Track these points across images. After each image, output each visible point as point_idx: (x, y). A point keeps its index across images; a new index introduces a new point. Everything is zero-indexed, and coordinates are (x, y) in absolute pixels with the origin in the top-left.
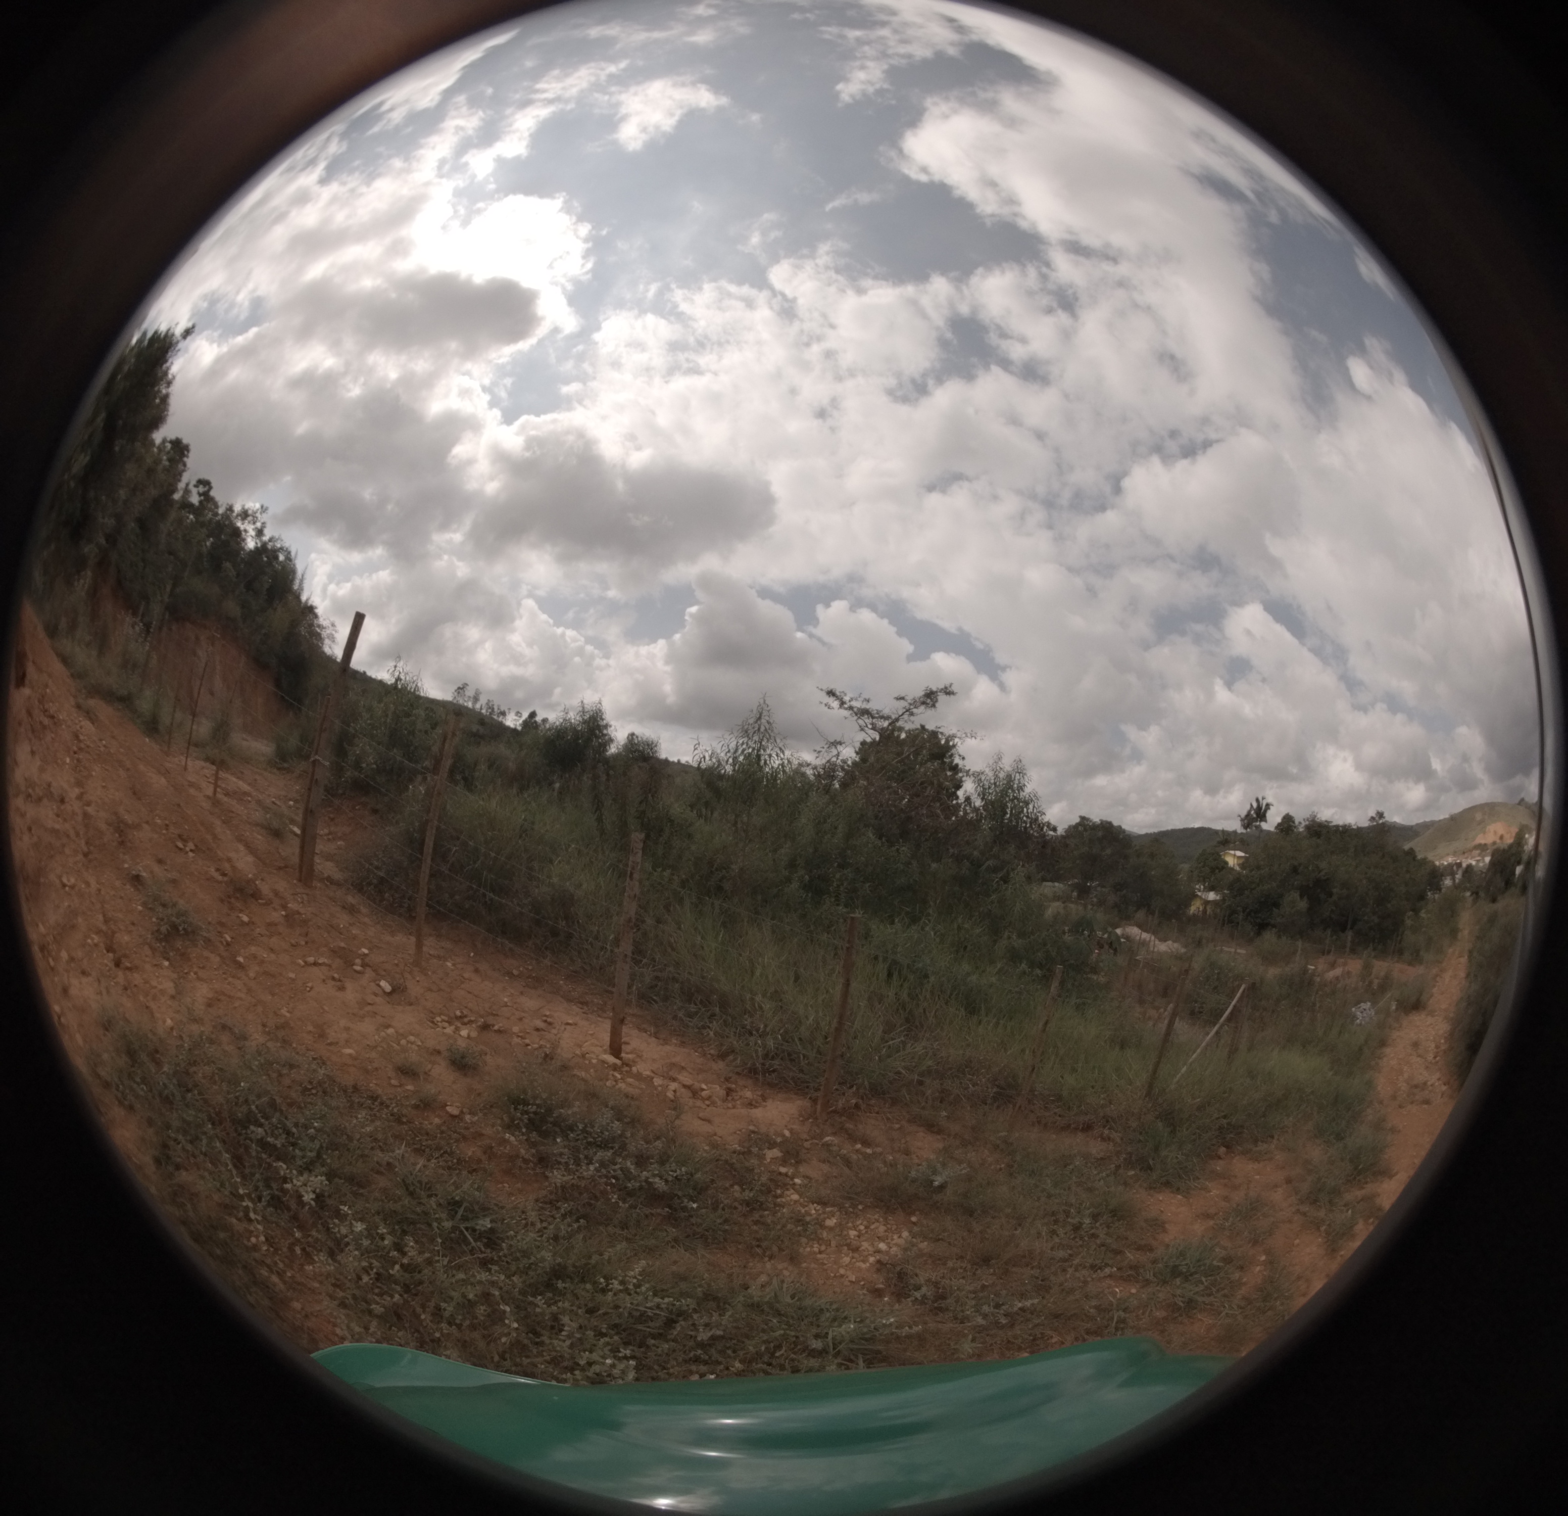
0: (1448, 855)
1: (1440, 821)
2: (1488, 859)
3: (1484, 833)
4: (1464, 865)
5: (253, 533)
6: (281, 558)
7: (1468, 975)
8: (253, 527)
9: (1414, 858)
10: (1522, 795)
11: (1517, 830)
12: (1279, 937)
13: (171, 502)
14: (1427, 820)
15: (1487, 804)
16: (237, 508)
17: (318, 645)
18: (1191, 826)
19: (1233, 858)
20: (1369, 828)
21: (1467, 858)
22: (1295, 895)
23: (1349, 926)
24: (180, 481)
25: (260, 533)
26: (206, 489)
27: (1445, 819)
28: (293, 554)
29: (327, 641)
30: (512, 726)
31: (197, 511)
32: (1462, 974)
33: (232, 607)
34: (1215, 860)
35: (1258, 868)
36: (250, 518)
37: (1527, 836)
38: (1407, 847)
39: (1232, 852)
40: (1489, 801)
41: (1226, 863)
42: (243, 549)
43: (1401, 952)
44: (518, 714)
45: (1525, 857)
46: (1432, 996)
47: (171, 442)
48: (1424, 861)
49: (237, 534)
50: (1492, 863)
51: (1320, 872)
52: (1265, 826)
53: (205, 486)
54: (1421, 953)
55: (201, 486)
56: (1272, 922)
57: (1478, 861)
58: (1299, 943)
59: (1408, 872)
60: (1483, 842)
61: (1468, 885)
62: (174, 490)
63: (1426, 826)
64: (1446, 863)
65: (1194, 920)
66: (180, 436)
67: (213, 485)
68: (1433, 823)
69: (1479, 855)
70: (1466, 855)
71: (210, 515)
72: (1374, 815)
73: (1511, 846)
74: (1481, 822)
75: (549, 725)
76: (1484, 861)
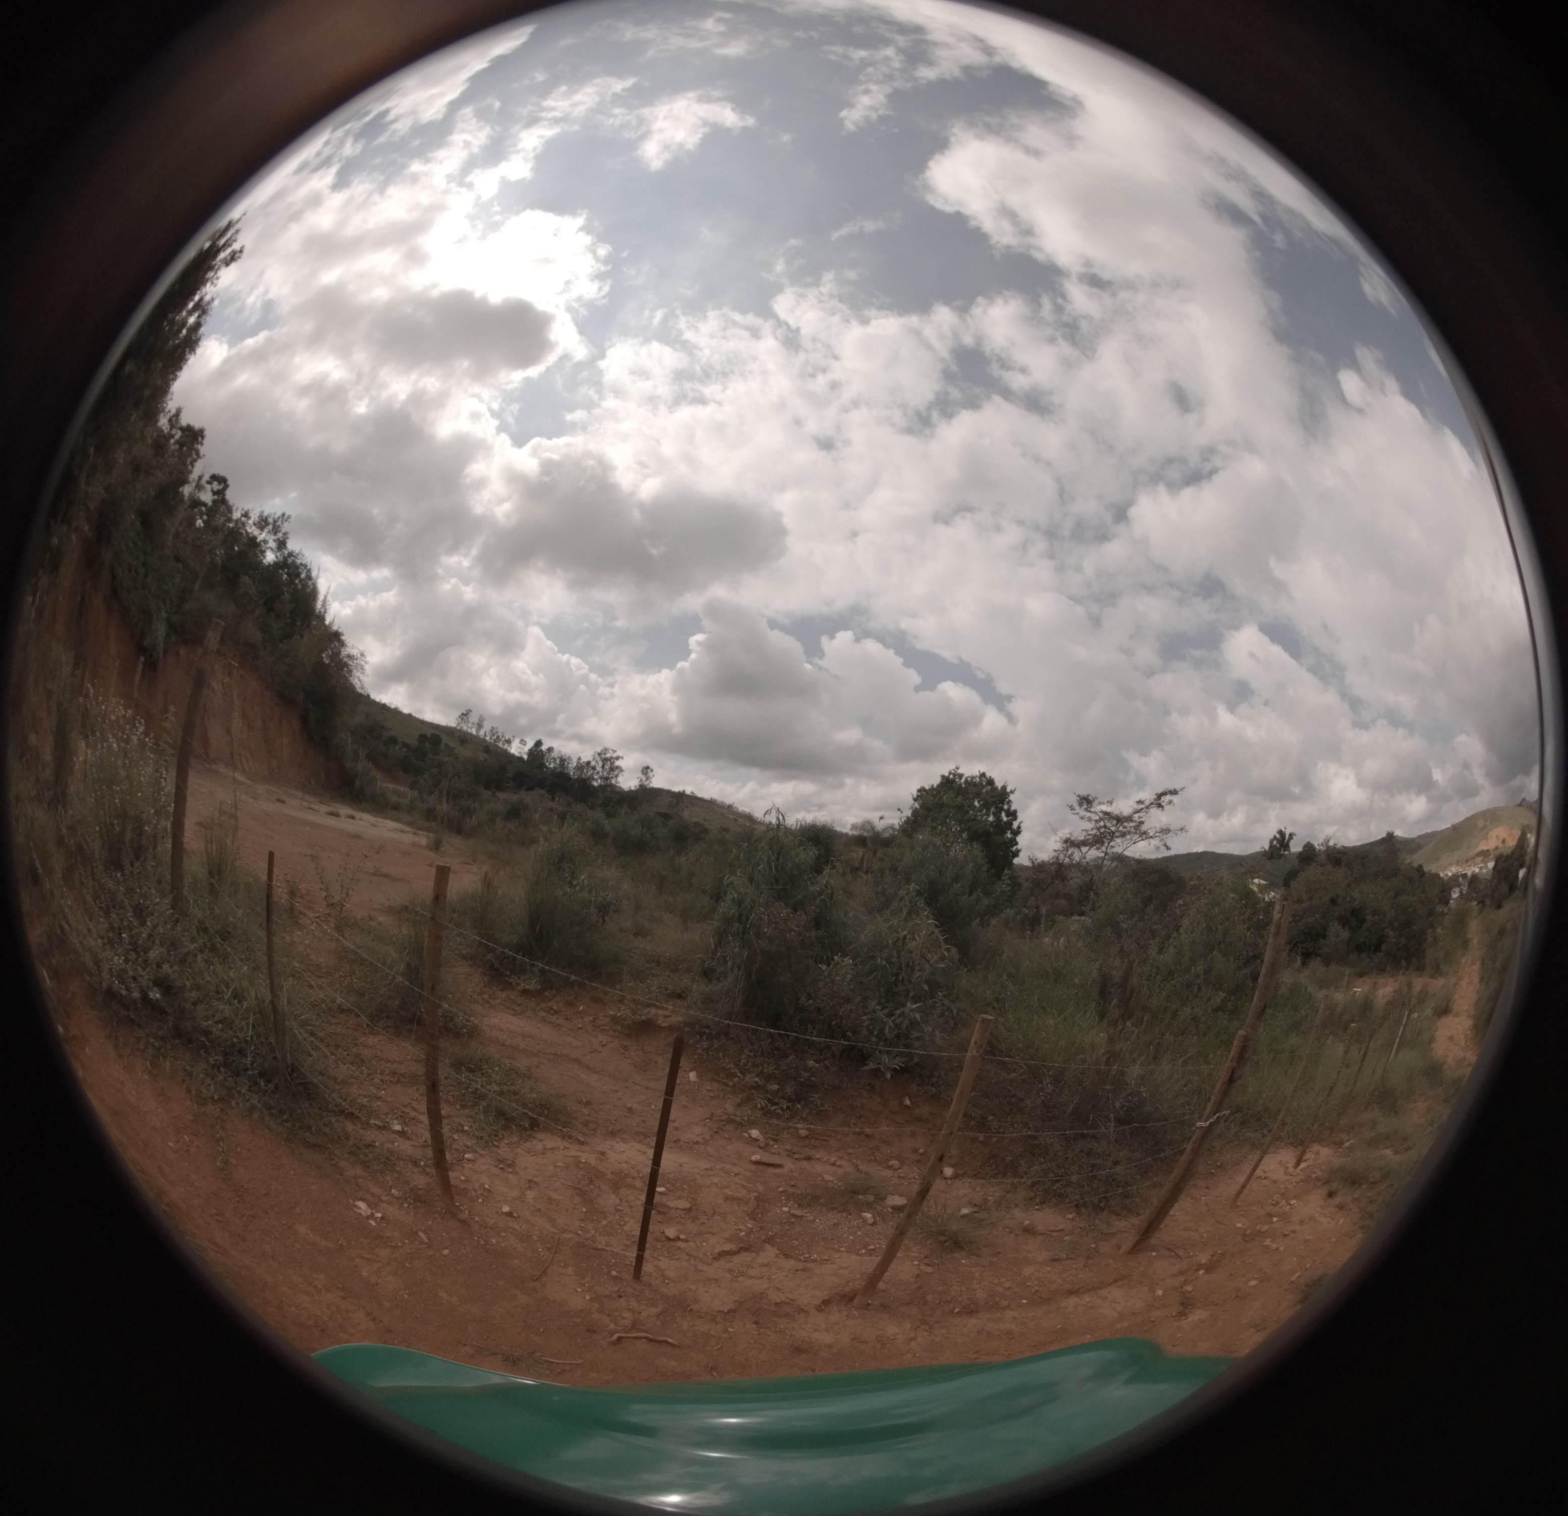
0: (1451, 864)
1: (1442, 831)
2: (1491, 865)
3: (1487, 839)
4: (1469, 874)
5: (271, 544)
8: (273, 538)
9: (1421, 872)
10: (1523, 795)
11: (1519, 834)
14: (1429, 831)
15: (1488, 810)
17: (347, 678)
18: (1195, 850)
21: (1470, 866)
25: (280, 545)
26: (221, 487)
27: (1447, 829)
29: (356, 673)
30: (517, 754)
36: (268, 528)
37: (1528, 837)
40: (1491, 807)
42: (262, 562)
44: (523, 742)
45: (1527, 860)
49: (255, 545)
50: (1494, 868)
53: (219, 482)
57: (1481, 868)
60: (1485, 848)
61: (1475, 894)
63: (1428, 837)
64: (1450, 874)
68: (1434, 834)
69: (1482, 861)
70: (1469, 863)
73: (1514, 850)
74: (1485, 827)
75: (555, 754)
76: (1487, 867)
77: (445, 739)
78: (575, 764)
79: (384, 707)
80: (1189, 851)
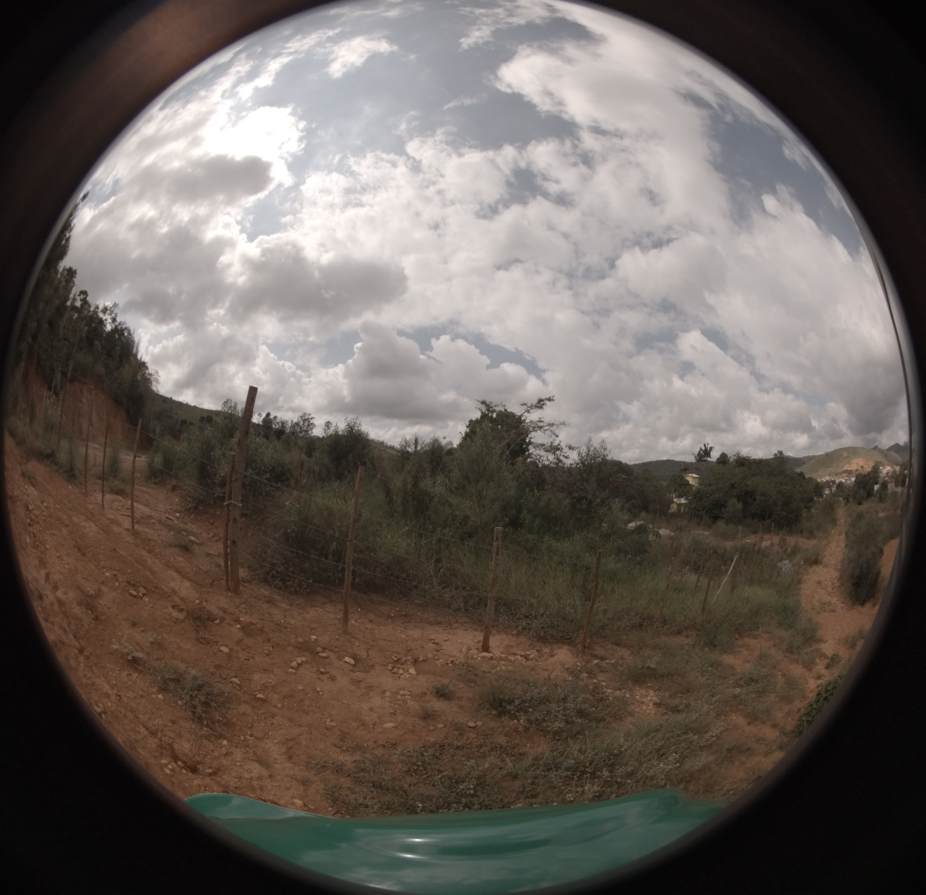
0: (826, 475)
1: (819, 456)
2: (853, 479)
3: (850, 464)
4: (837, 482)
5: (109, 321)
6: (126, 334)
7: (847, 546)
8: (110, 317)
9: (804, 477)
10: (876, 444)
11: (874, 464)
12: (727, 524)
13: (65, 307)
14: (810, 455)
15: (850, 448)
16: (101, 307)
17: (149, 387)
18: (661, 459)
19: (692, 479)
20: (772, 459)
21: (838, 478)
22: (735, 501)
23: (767, 517)
24: (70, 293)
25: (114, 320)
26: (84, 296)
27: (822, 455)
28: (132, 331)
29: (154, 383)
30: (257, 422)
31: (79, 310)
32: (843, 545)
33: (100, 369)
34: (681, 480)
35: (710, 485)
36: (108, 312)
37: (881, 468)
38: (798, 470)
39: (691, 475)
40: (852, 446)
41: (688, 481)
42: (105, 331)
43: (802, 532)
44: (260, 415)
45: (881, 480)
46: (824, 557)
47: (67, 270)
48: (810, 479)
49: (101, 322)
50: (855, 481)
51: (748, 486)
52: (709, 459)
53: (84, 294)
54: (815, 532)
55: (82, 295)
56: (722, 516)
57: (846, 480)
58: (740, 528)
59: (801, 486)
60: (849, 469)
61: (841, 494)
62: (67, 299)
63: (810, 458)
64: (824, 480)
65: (674, 515)
66: (71, 266)
67: (88, 293)
68: (814, 457)
69: (847, 476)
70: (838, 476)
71: (86, 312)
72: (777, 453)
73: (869, 473)
74: (847, 457)
75: (278, 420)
76: (850, 480)
77: (215, 418)
78: (290, 425)
79: (180, 404)
80: (658, 459)
